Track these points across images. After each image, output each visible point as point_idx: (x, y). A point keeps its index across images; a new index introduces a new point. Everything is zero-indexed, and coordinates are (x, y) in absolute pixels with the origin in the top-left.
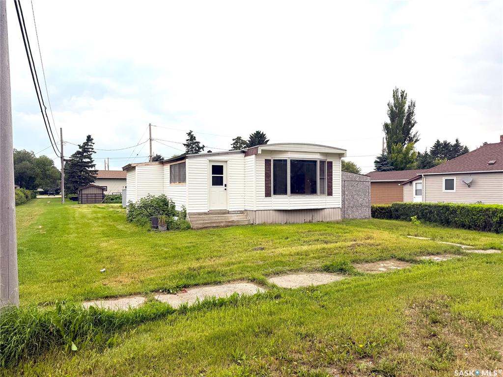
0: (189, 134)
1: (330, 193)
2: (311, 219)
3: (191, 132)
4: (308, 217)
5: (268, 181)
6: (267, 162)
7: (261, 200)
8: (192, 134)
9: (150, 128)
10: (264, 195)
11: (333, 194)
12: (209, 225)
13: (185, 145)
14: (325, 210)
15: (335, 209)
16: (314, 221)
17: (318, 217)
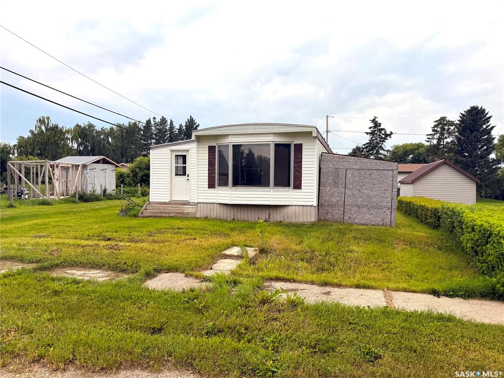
0: (374, 121)
1: (298, 186)
2: (267, 217)
3: (375, 118)
4: (264, 215)
5: (212, 170)
6: (211, 149)
7: (204, 192)
8: (376, 120)
9: (327, 120)
10: (207, 186)
11: (302, 187)
12: (159, 215)
13: (367, 133)
14: (290, 207)
15: (305, 208)
16: (271, 220)
17: (277, 216)
